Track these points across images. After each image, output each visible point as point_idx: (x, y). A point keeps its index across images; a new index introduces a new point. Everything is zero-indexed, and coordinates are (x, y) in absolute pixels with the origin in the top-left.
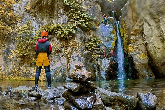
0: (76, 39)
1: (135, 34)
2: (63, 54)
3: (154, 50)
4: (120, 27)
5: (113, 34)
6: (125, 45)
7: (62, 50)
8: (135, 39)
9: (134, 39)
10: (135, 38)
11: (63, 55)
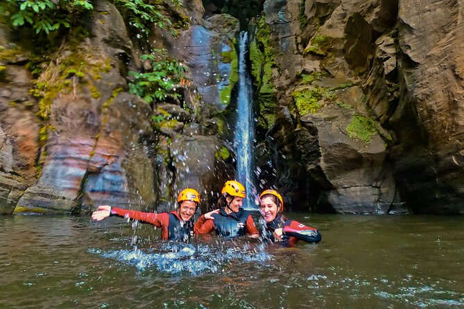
0: (88, 40)
1: (322, 53)
2: (17, 96)
3: (447, 90)
4: (254, 46)
5: (229, 62)
6: (266, 104)
7: (15, 76)
8: (318, 70)
9: (315, 69)
10: (320, 65)
11: (19, 101)
